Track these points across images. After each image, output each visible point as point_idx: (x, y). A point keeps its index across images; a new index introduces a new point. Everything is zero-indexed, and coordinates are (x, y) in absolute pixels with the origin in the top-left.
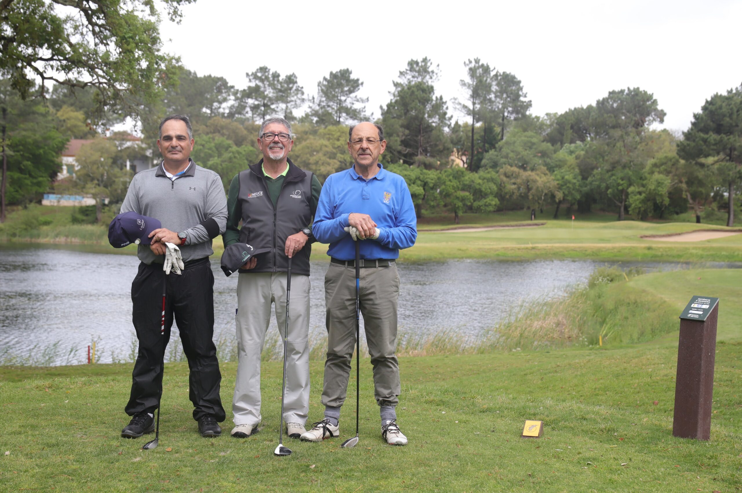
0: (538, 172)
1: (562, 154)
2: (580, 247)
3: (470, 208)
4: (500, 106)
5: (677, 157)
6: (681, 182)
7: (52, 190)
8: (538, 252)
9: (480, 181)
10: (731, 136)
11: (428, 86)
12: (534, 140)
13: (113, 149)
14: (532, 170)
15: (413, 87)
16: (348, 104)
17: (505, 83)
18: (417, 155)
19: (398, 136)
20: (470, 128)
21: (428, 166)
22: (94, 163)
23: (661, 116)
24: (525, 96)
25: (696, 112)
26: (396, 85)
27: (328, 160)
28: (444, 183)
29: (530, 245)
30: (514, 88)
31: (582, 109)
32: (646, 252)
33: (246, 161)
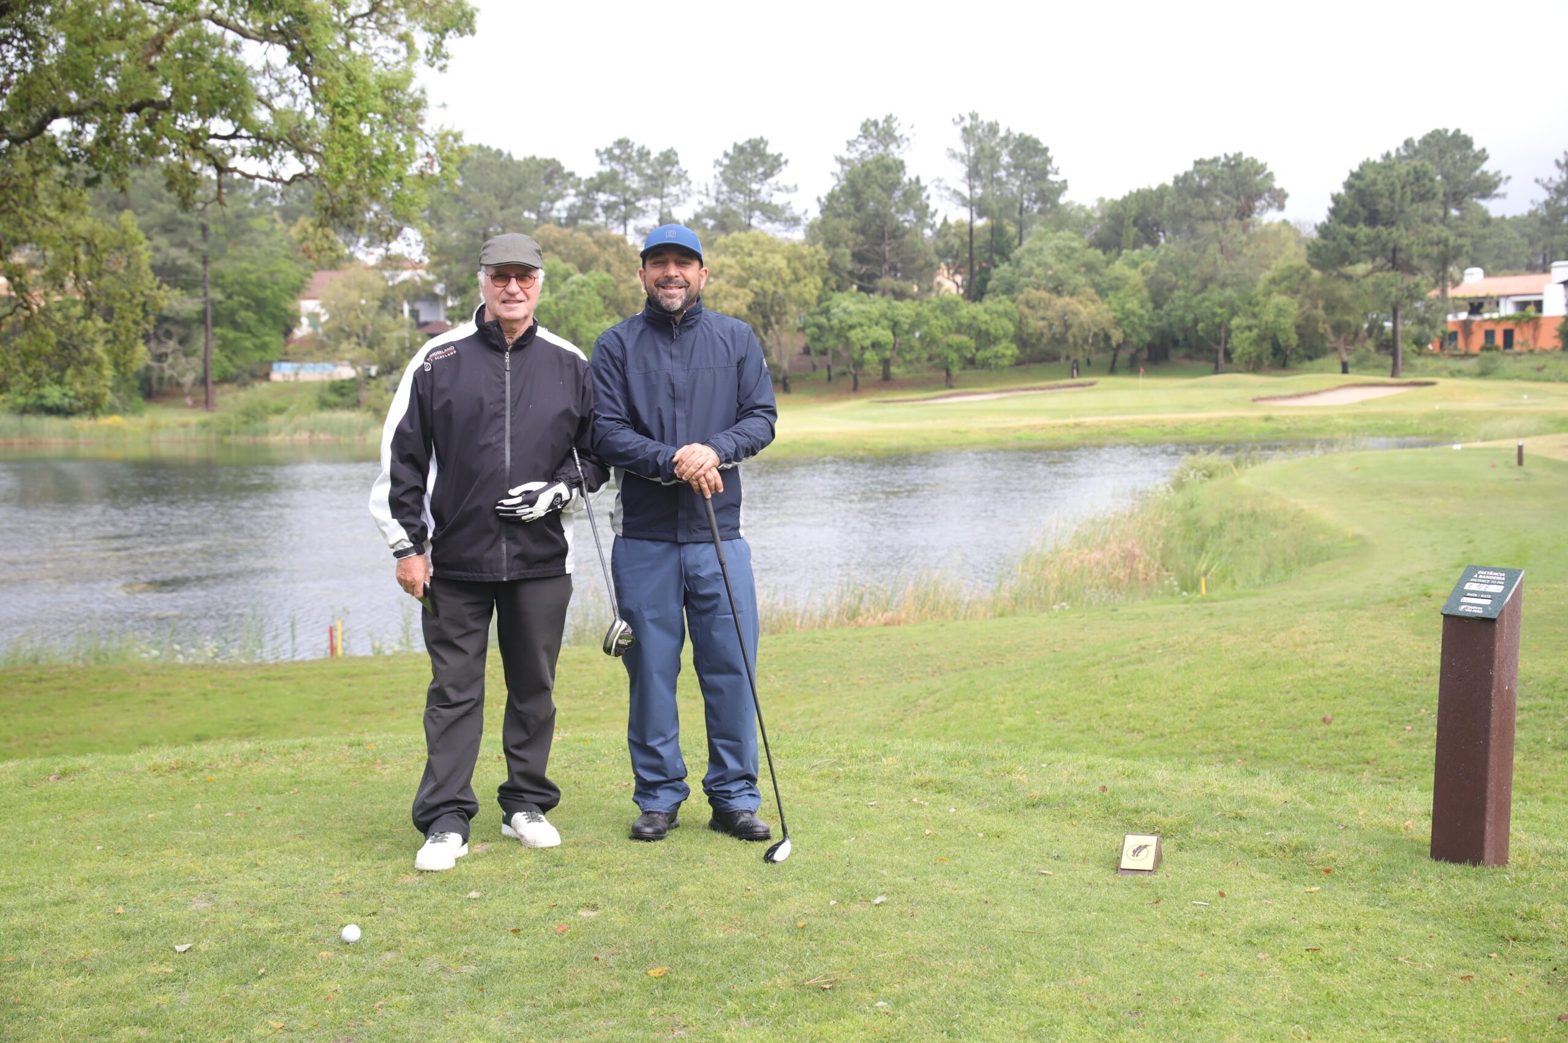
0: (1081, 298)
1: (1119, 268)
2: (1154, 421)
3: (972, 362)
4: (1015, 189)
5: (1308, 266)
6: (1316, 307)
7: (285, 358)
8: (1086, 432)
9: (987, 317)
10: (1394, 229)
11: (895, 161)
12: (1075, 244)
13: (382, 284)
14: (1072, 294)
15: (871, 163)
16: (763, 196)
17: (1022, 151)
18: (880, 277)
19: (847, 246)
20: (967, 229)
21: (900, 295)
22: (350, 308)
23: (1279, 199)
24: (1057, 173)
25: (1335, 192)
26: (842, 161)
27: (735, 291)
28: (927, 322)
29: (1072, 421)
30: (1037, 159)
31: (1151, 191)
32: (1263, 424)
33: (598, 299)
